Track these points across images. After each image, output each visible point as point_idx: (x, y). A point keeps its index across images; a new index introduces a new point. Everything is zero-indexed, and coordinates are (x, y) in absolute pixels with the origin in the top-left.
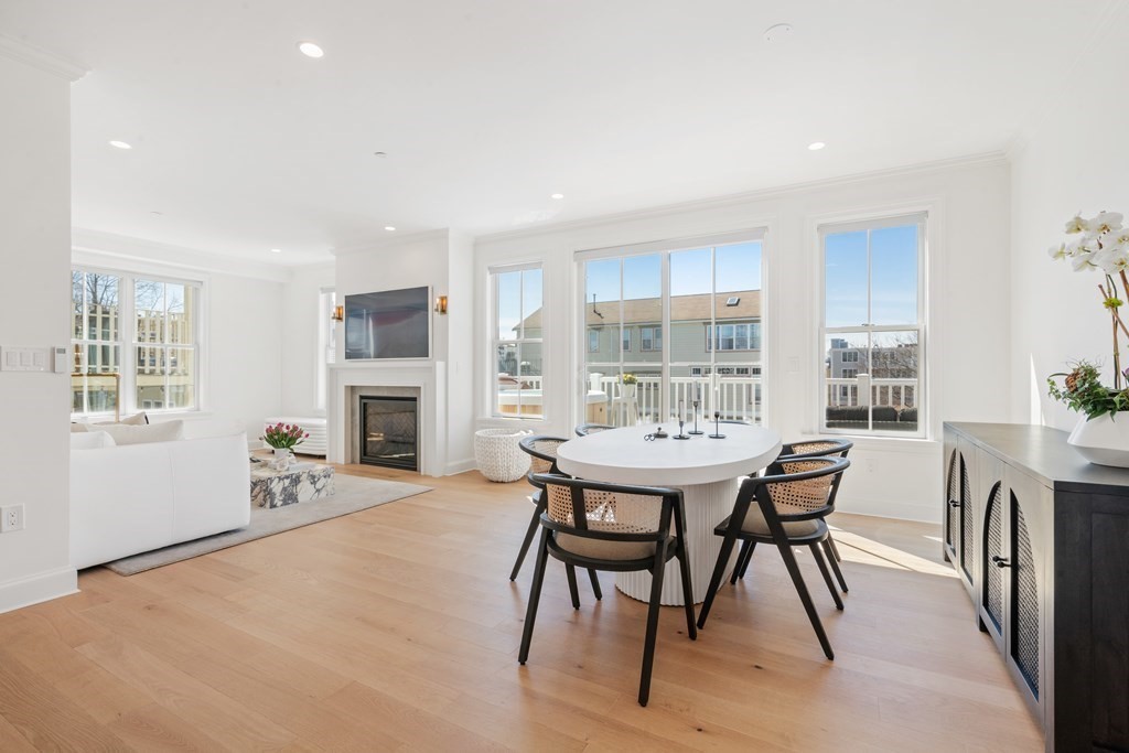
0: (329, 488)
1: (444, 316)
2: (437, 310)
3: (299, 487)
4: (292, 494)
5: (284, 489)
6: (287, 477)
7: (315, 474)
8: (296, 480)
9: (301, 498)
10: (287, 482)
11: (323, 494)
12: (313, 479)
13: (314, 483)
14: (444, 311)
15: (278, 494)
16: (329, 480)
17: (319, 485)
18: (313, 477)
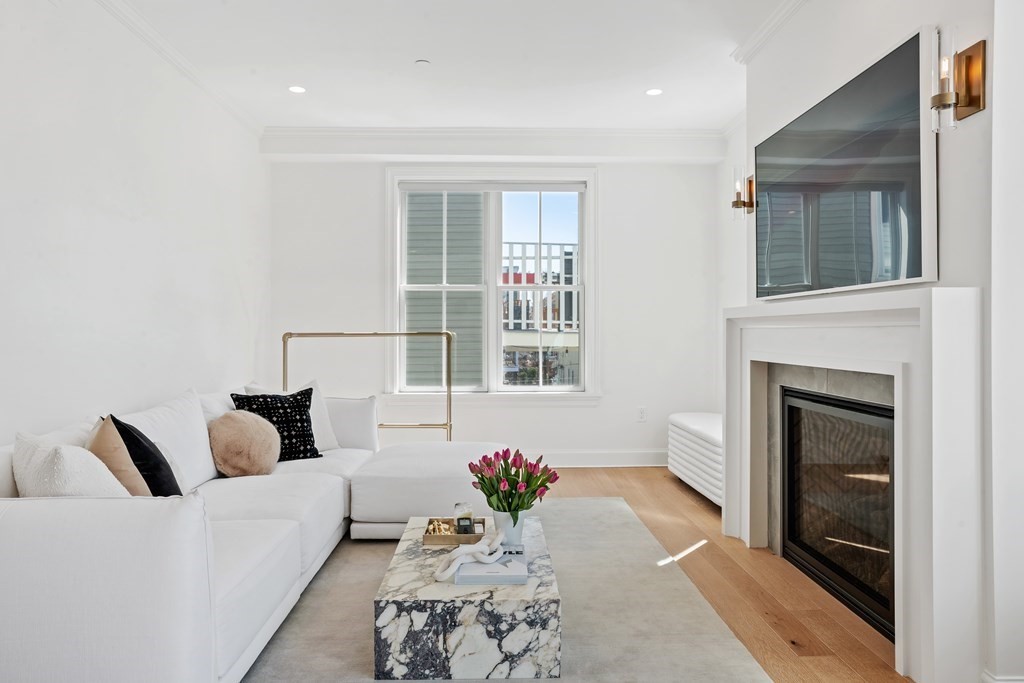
0: (545, 657)
1: (976, 119)
2: (940, 103)
3: (453, 638)
4: (433, 653)
5: (412, 637)
6: (420, 607)
7: (499, 610)
8: (445, 619)
9: (456, 667)
10: (420, 619)
11: (525, 669)
12: (495, 625)
13: (497, 635)
14: (972, 100)
15: (395, 647)
16: (545, 636)
17: (513, 643)
18: (495, 619)
